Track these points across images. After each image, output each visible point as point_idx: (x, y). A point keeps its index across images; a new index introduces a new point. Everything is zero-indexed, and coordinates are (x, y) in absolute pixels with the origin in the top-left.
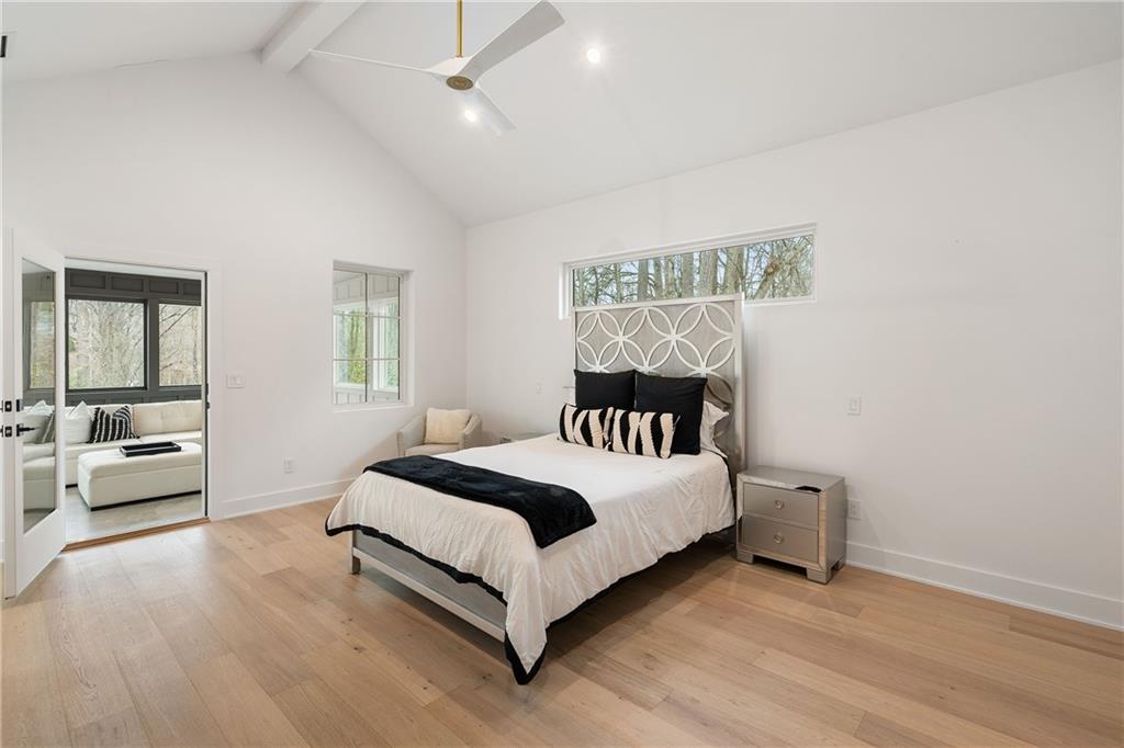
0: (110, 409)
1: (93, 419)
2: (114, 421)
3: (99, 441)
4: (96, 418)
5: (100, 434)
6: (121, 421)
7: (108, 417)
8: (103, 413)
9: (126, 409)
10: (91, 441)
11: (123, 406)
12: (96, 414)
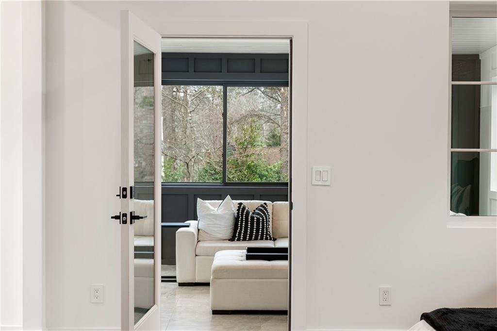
0: (252, 205)
1: (236, 215)
2: (252, 218)
3: (239, 240)
4: (238, 213)
5: (240, 233)
6: (258, 219)
7: (248, 213)
8: (244, 208)
9: (264, 206)
10: (232, 239)
11: (262, 202)
12: (238, 210)
